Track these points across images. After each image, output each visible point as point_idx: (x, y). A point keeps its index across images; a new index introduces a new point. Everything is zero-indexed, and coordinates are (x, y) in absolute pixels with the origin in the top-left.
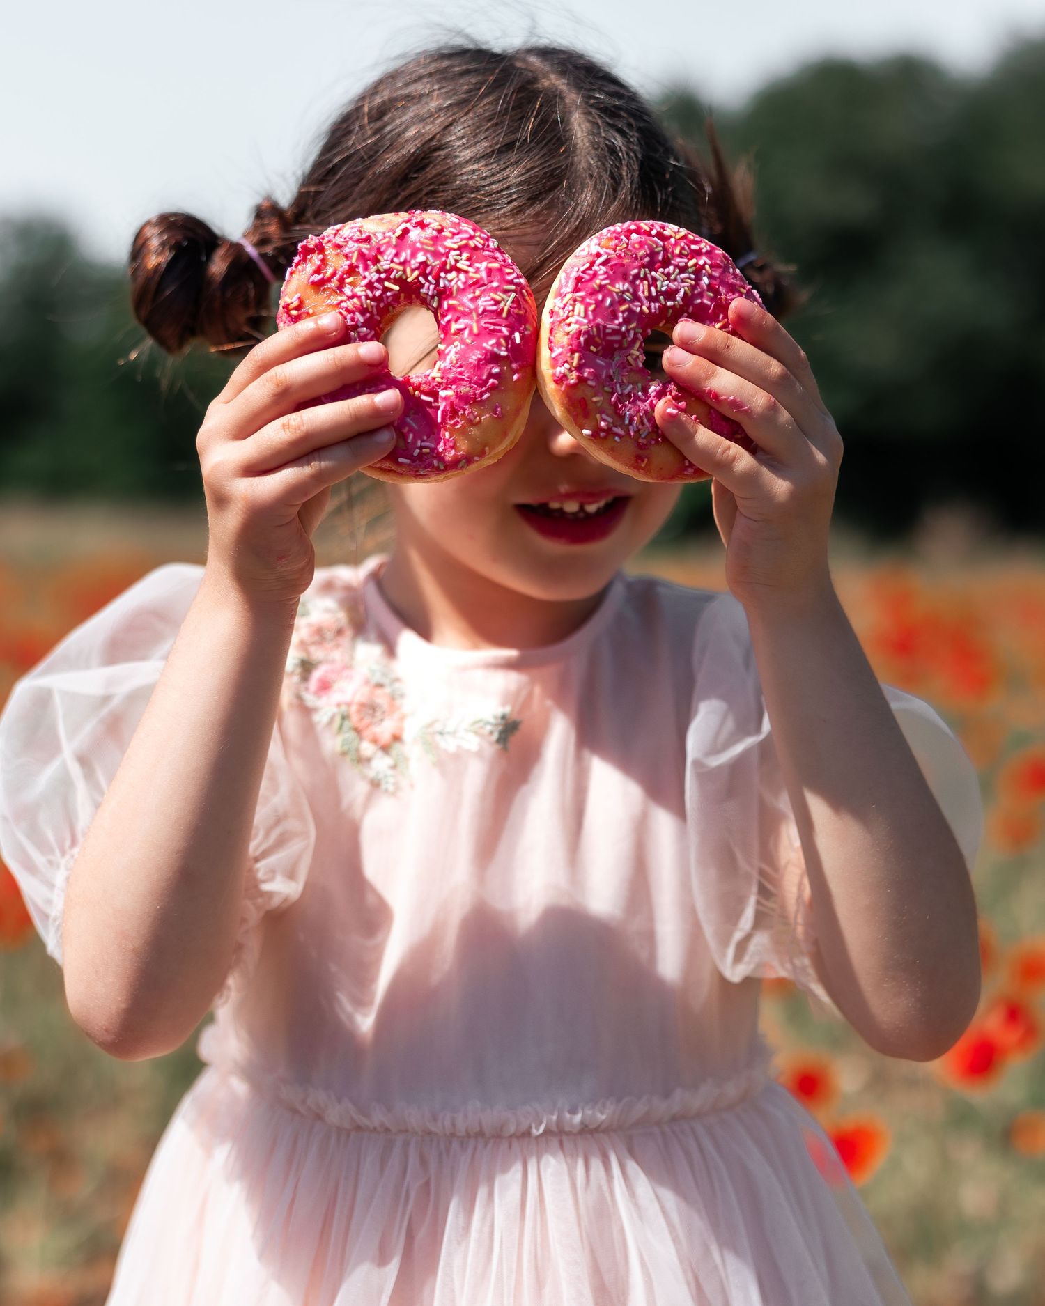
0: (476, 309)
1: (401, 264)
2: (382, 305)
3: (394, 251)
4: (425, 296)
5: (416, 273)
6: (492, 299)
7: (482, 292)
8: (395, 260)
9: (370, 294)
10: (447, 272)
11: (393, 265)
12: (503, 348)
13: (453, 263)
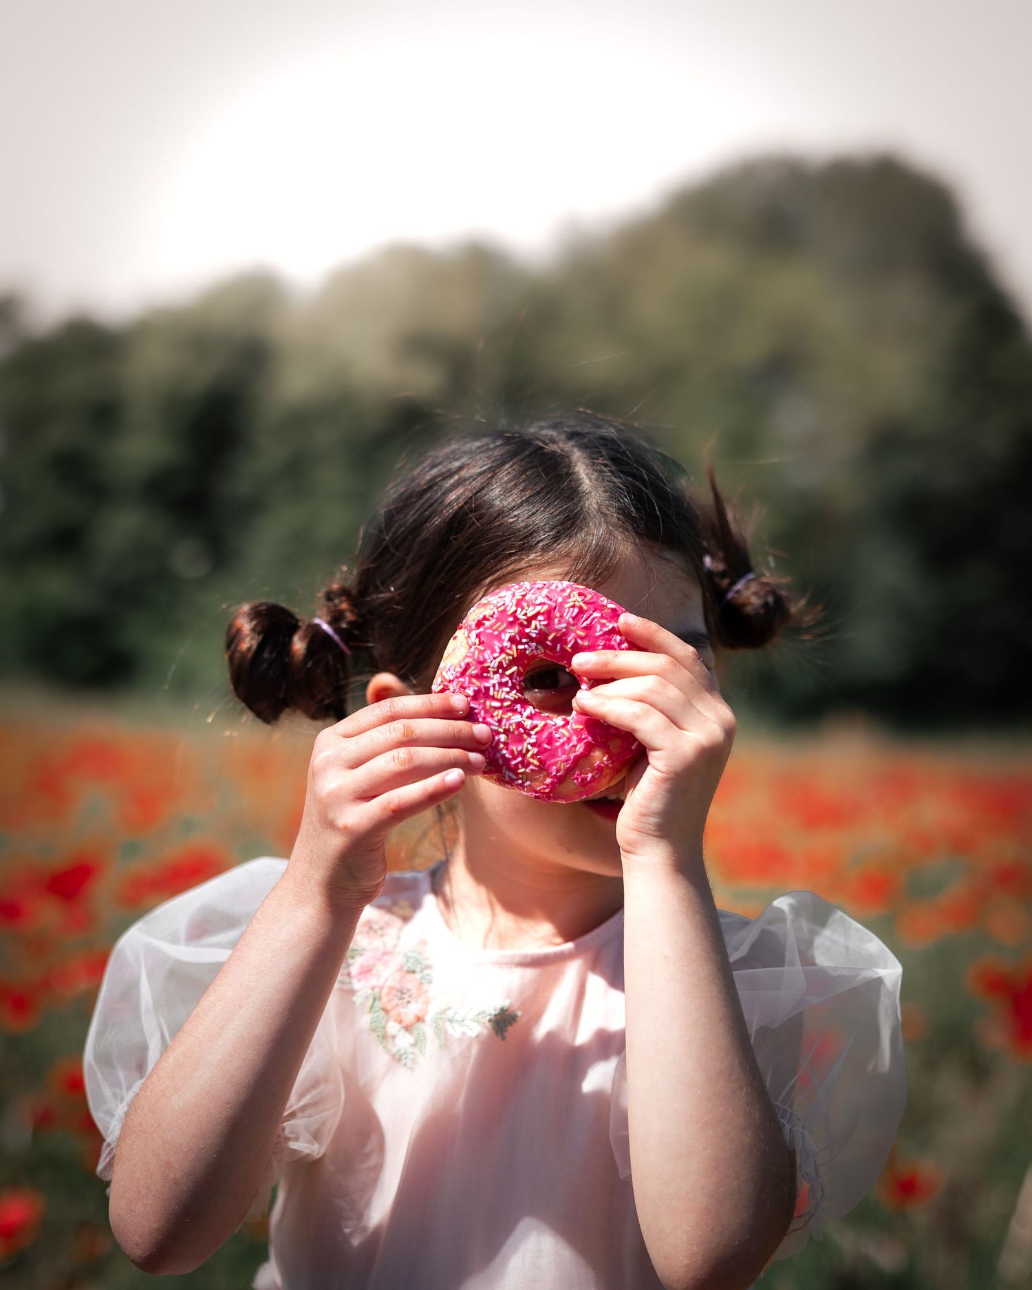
0: (568, 623)
1: (500, 653)
2: (518, 687)
3: (489, 652)
4: (532, 653)
5: (514, 647)
6: (569, 608)
7: (559, 611)
8: (496, 655)
9: (508, 689)
10: (529, 626)
11: (498, 660)
12: (608, 624)
13: (525, 618)
